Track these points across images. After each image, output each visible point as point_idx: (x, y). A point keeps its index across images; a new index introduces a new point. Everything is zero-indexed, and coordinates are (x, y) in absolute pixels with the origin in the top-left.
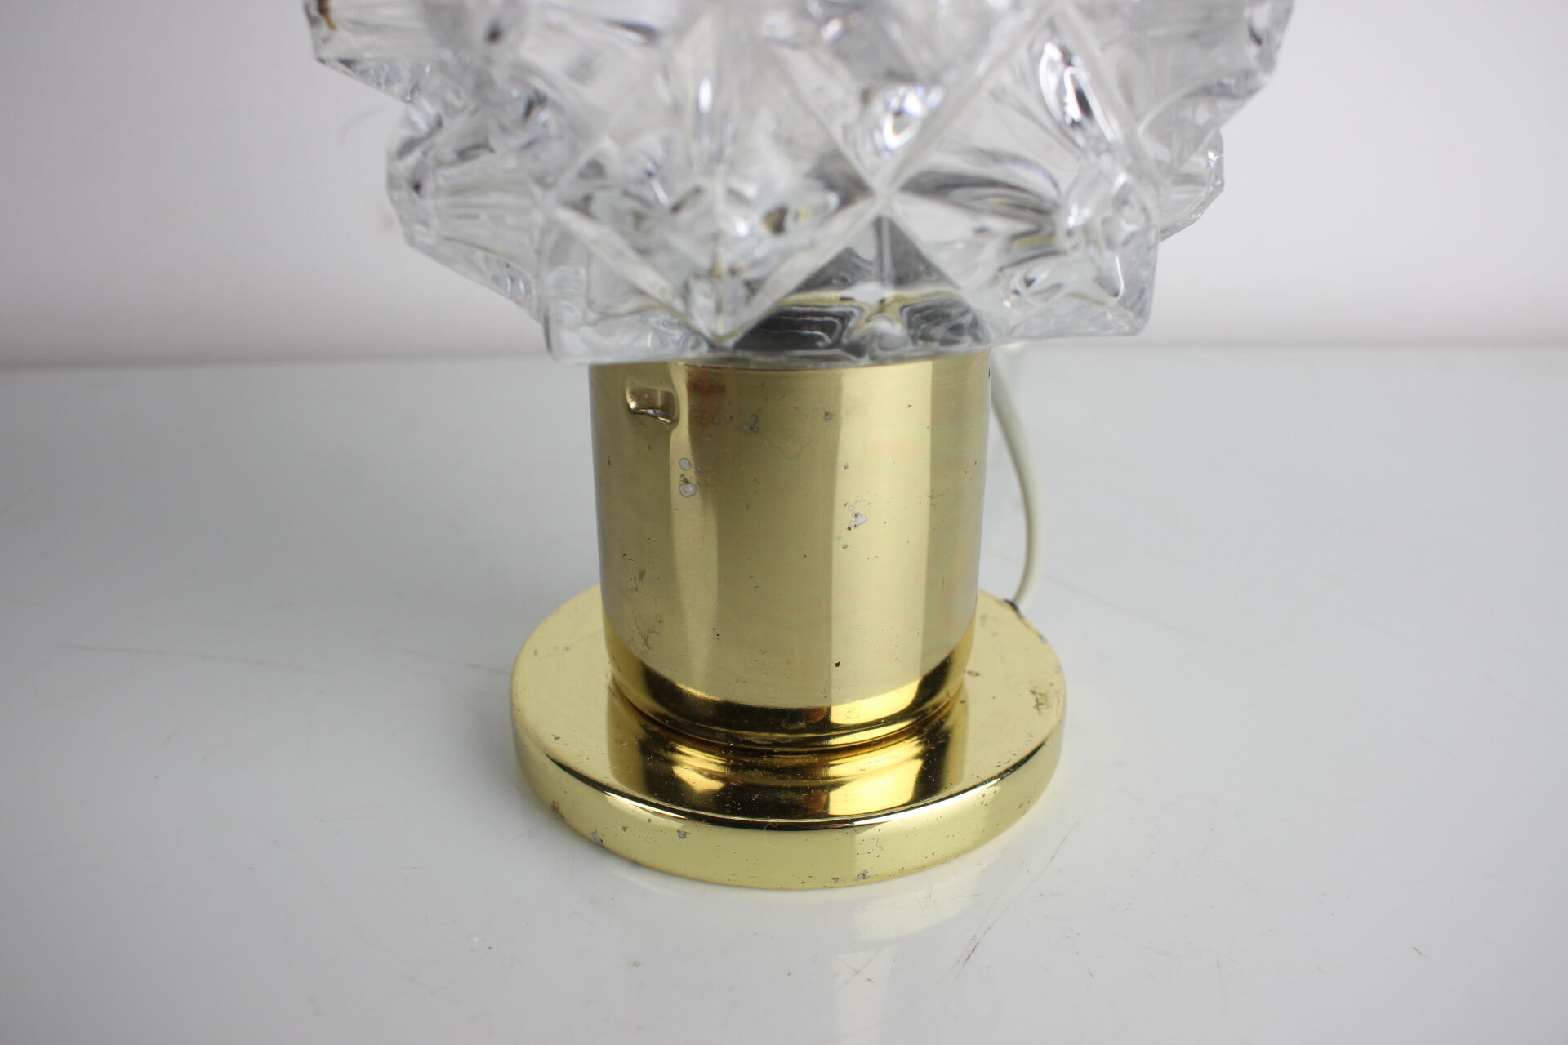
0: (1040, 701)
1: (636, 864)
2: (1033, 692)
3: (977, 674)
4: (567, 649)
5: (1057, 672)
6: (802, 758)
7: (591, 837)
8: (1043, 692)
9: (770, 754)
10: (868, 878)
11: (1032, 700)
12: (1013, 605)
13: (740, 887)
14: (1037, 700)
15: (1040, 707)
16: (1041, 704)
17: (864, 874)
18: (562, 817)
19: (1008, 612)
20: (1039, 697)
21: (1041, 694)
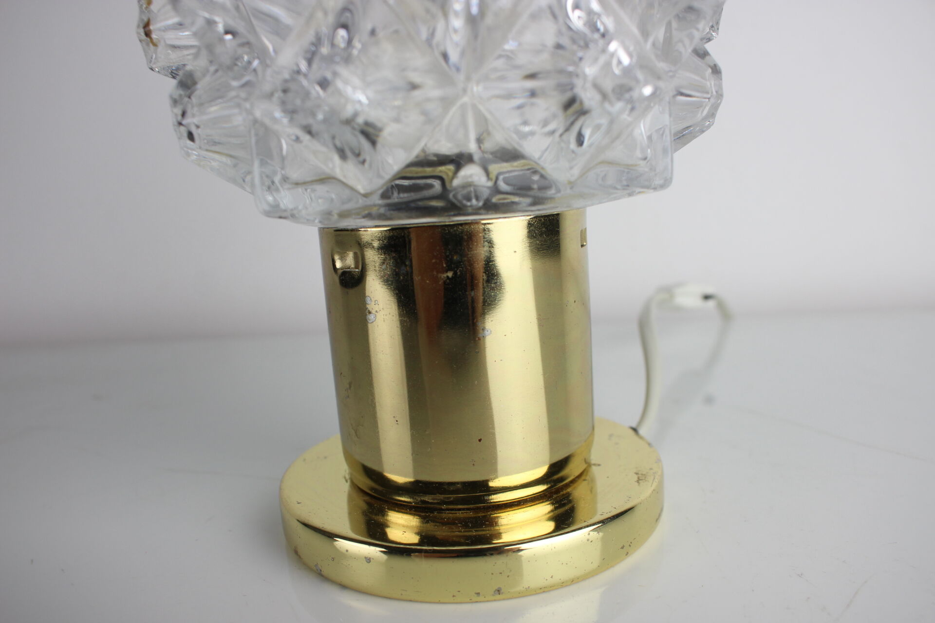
0: (640, 478)
1: (344, 587)
2: (637, 474)
3: (599, 465)
4: (325, 458)
5: (656, 462)
6: (462, 513)
7: (315, 568)
8: (644, 473)
9: (441, 510)
10: (502, 593)
11: (636, 478)
12: (635, 430)
13: (411, 601)
14: (638, 478)
15: (640, 481)
16: (641, 480)
17: (498, 591)
18: (300, 557)
19: (631, 432)
20: (640, 476)
21: (642, 474)
